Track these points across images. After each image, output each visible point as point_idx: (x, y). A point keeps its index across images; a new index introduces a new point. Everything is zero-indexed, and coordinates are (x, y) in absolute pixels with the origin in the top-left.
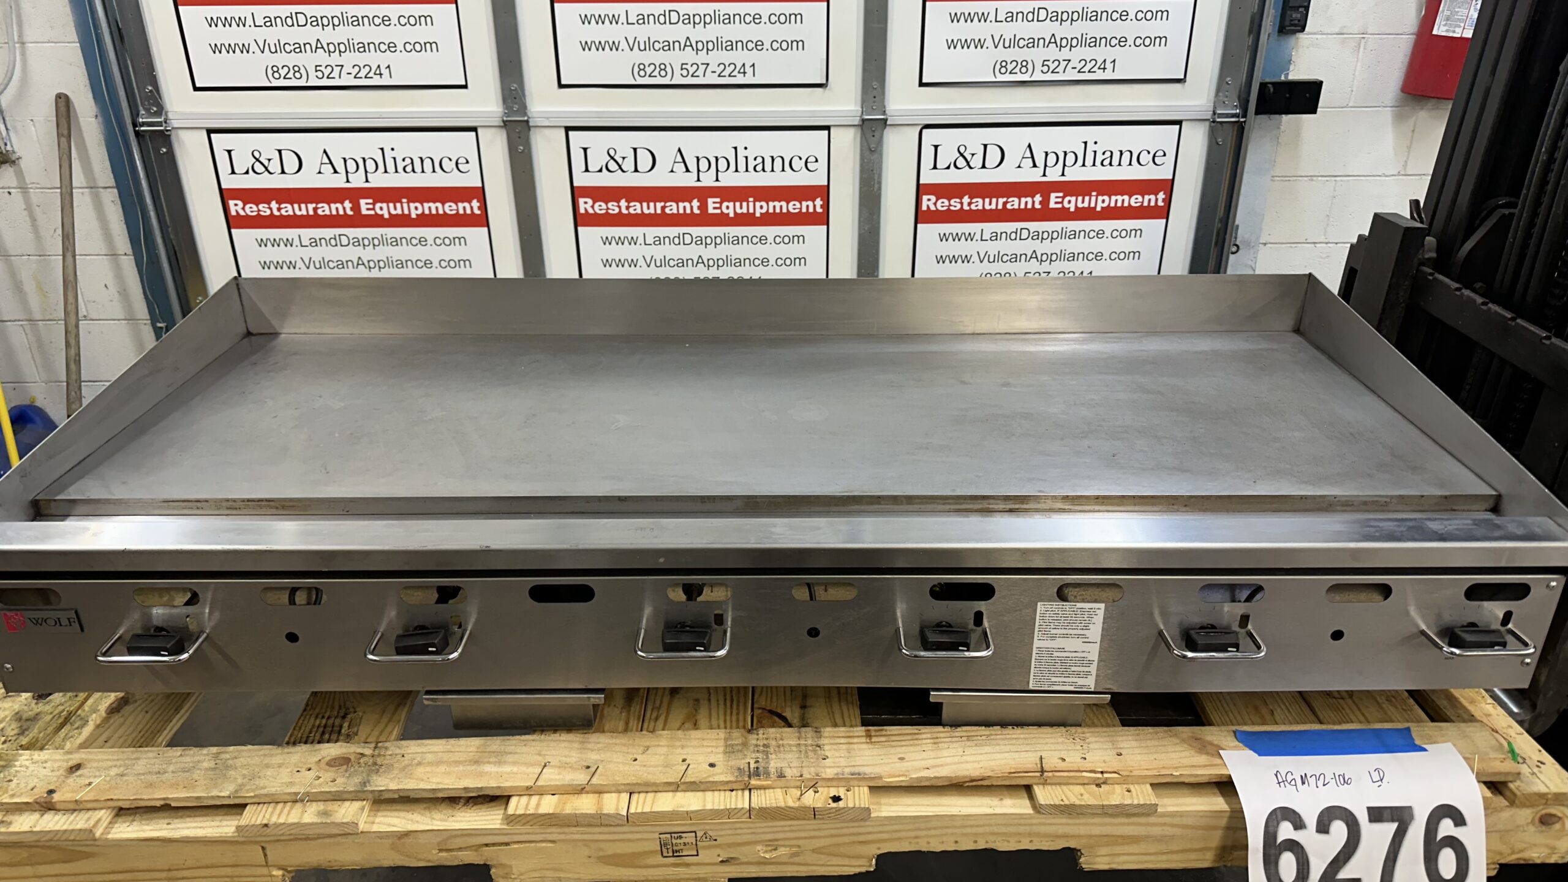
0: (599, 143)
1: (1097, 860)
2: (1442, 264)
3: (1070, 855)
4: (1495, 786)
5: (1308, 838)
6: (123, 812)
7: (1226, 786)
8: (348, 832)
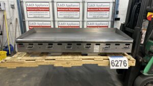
0: (61, 22)
1: (99, 65)
2: (126, 26)
3: (97, 64)
4: (129, 59)
5: (114, 62)
6: (26, 60)
7: (109, 59)
8: (43, 62)
